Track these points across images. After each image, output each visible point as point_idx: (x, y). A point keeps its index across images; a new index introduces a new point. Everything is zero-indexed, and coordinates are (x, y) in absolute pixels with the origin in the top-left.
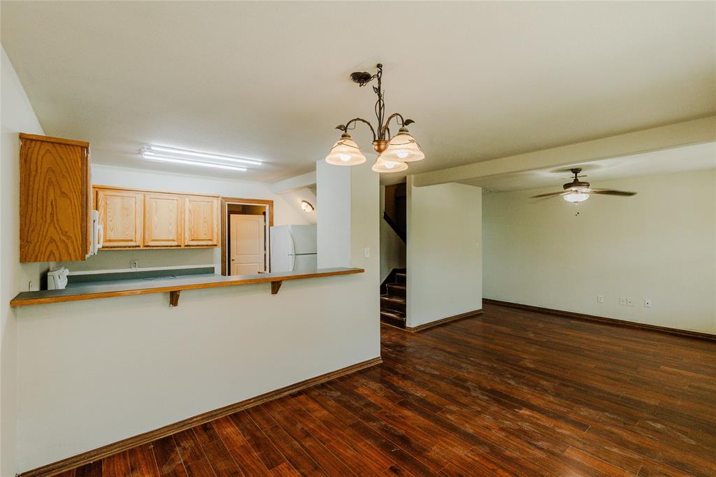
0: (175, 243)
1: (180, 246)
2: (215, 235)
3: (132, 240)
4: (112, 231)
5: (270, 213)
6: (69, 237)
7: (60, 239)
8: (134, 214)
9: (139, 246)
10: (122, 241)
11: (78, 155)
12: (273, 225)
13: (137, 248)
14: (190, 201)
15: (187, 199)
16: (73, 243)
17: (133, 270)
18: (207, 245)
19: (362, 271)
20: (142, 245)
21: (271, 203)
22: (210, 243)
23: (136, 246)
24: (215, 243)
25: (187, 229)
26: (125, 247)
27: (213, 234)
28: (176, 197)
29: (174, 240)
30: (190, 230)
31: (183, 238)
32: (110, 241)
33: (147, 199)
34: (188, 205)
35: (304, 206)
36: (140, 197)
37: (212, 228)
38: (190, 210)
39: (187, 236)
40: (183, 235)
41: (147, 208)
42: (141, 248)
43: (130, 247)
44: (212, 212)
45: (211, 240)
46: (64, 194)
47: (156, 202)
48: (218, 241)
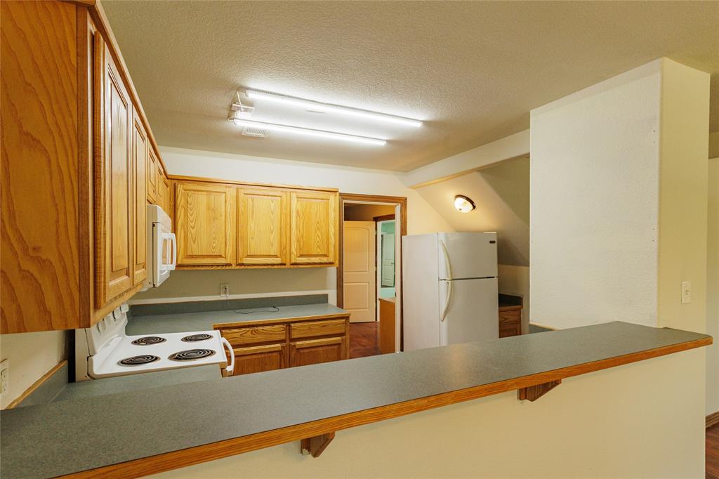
0: (278, 260)
1: (285, 264)
2: (332, 248)
3: (221, 256)
4: (194, 242)
5: (402, 216)
6: (42, 263)
7: (21, 270)
8: (223, 217)
9: (230, 265)
10: (209, 256)
11: (67, 29)
12: (406, 234)
13: (227, 268)
14: (298, 197)
15: (294, 195)
16: (54, 279)
17: (223, 297)
18: (321, 264)
19: (705, 341)
20: (233, 262)
21: (403, 201)
22: (325, 260)
23: (227, 265)
24: (332, 261)
25: (293, 238)
26: (212, 266)
27: (328, 247)
28: (278, 192)
29: (276, 256)
30: (298, 241)
31: (288, 252)
32: (192, 257)
33: (241, 195)
34: (295, 205)
35: (461, 204)
36: (231, 192)
37: (328, 239)
38: (298, 212)
39: (293, 250)
40: (288, 249)
41: (241, 208)
42: (233, 267)
43: (218, 266)
44: (327, 214)
45: (325, 256)
46: (30, 141)
47: (253, 200)
48: (335, 256)
